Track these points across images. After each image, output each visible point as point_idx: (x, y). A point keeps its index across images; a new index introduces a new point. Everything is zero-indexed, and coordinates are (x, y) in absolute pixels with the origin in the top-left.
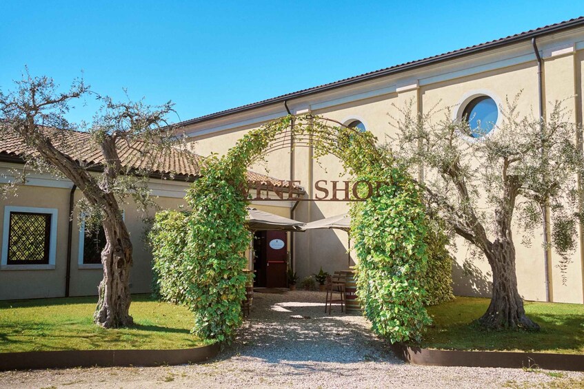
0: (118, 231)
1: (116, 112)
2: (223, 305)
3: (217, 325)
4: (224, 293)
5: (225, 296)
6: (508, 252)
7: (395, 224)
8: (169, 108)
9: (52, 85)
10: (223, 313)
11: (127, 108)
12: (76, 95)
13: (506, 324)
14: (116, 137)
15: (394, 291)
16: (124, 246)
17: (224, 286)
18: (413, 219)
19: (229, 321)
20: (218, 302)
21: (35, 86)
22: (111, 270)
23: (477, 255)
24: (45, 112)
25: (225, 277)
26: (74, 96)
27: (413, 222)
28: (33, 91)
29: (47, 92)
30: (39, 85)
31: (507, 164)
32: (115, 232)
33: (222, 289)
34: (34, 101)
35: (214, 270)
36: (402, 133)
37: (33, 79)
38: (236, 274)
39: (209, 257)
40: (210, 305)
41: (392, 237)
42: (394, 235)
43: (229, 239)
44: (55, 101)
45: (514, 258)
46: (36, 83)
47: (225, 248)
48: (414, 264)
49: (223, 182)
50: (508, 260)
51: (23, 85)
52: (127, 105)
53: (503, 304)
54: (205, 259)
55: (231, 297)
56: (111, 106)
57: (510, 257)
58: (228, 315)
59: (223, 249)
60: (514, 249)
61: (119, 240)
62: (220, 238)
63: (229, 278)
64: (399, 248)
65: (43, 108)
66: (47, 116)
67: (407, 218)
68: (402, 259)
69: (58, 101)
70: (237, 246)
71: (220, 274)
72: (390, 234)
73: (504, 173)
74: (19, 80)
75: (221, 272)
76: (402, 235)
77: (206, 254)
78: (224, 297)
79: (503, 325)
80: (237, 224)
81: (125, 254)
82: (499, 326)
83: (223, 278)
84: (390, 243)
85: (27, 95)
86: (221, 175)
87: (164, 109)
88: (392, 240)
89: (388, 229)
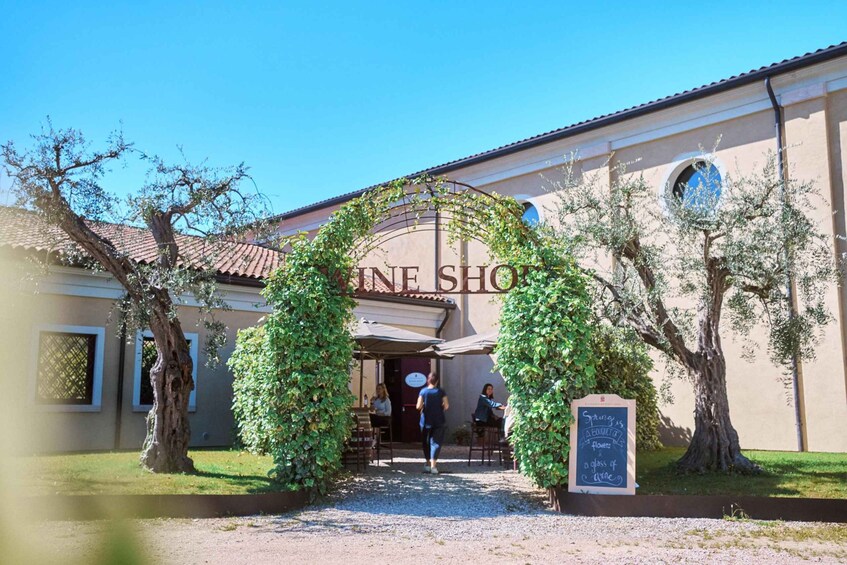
0: (173, 340)
1: (169, 178)
2: (311, 437)
3: (305, 465)
4: (314, 421)
5: (314, 425)
6: (715, 365)
7: (547, 321)
8: (241, 173)
9: (81, 140)
10: (311, 448)
11: (185, 173)
12: (114, 155)
13: (714, 466)
14: (171, 213)
15: (545, 413)
16: (180, 362)
17: (312, 410)
18: (571, 315)
19: (321, 460)
20: (305, 433)
21: (59, 142)
22: (163, 394)
23: (676, 374)
24: (74, 179)
25: (315, 398)
26: (111, 156)
27: (571, 319)
28: (57, 149)
29: (76, 150)
30: (65, 141)
31: (709, 242)
32: (169, 342)
33: (310, 414)
34: (58, 164)
35: (300, 388)
36: (561, 201)
37: (57, 133)
38: (330, 394)
39: (292, 370)
40: (294, 437)
41: (542, 339)
42: (544, 336)
43: (319, 347)
44: (87, 164)
45: (724, 374)
46: (61, 138)
47: (313, 358)
48: (574, 377)
49: (312, 268)
50: (715, 375)
51: (43, 141)
52: (183, 169)
53: (709, 438)
54: (286, 374)
55: (323, 426)
56: (162, 170)
57: (718, 371)
58: (319, 451)
59: (310, 358)
60: (723, 360)
61: (174, 353)
62: (306, 345)
63: (320, 400)
64: (552, 355)
65: (72, 174)
66: (77, 183)
67: (563, 314)
68: (558, 370)
69: (90, 163)
70: (330, 356)
71: (307, 393)
72: (540, 336)
73: (706, 253)
74: (38, 134)
75: (309, 392)
76: (556, 336)
77: (288, 367)
78: (313, 428)
79: (708, 468)
80: (331, 325)
81: (183, 373)
82: (702, 468)
83: (312, 400)
84: (540, 348)
85: (51, 155)
86: (310, 260)
87: (235, 174)
88: (541, 344)
89: (537, 330)
